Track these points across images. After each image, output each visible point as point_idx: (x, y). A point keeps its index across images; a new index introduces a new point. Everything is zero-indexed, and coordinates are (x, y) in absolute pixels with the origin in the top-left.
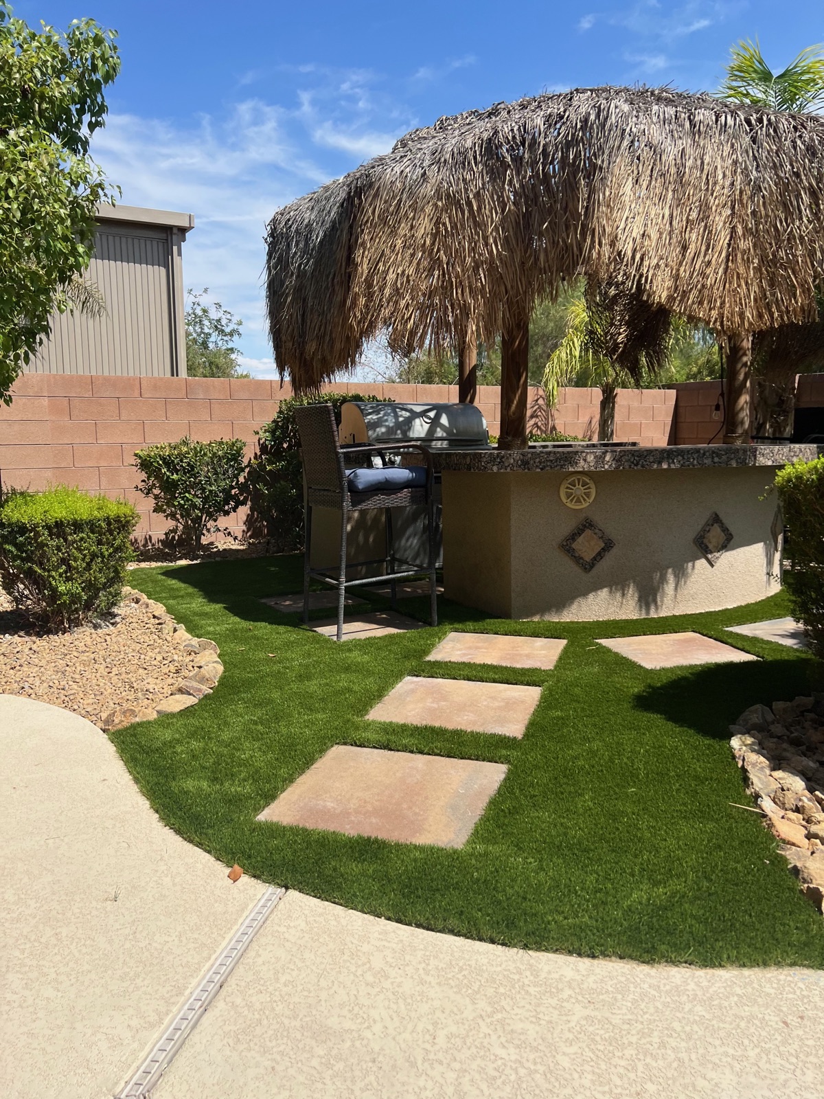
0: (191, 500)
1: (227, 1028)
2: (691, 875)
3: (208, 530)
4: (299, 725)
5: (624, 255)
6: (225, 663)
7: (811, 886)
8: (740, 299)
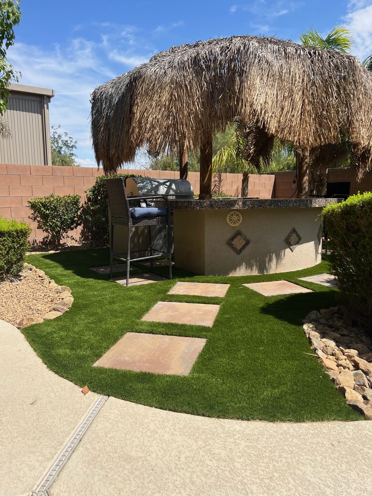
0: (55, 223)
1: (84, 459)
2: (289, 384)
3: (63, 237)
4: (111, 324)
5: (257, 111)
6: (74, 297)
7: (341, 386)
8: (307, 132)
